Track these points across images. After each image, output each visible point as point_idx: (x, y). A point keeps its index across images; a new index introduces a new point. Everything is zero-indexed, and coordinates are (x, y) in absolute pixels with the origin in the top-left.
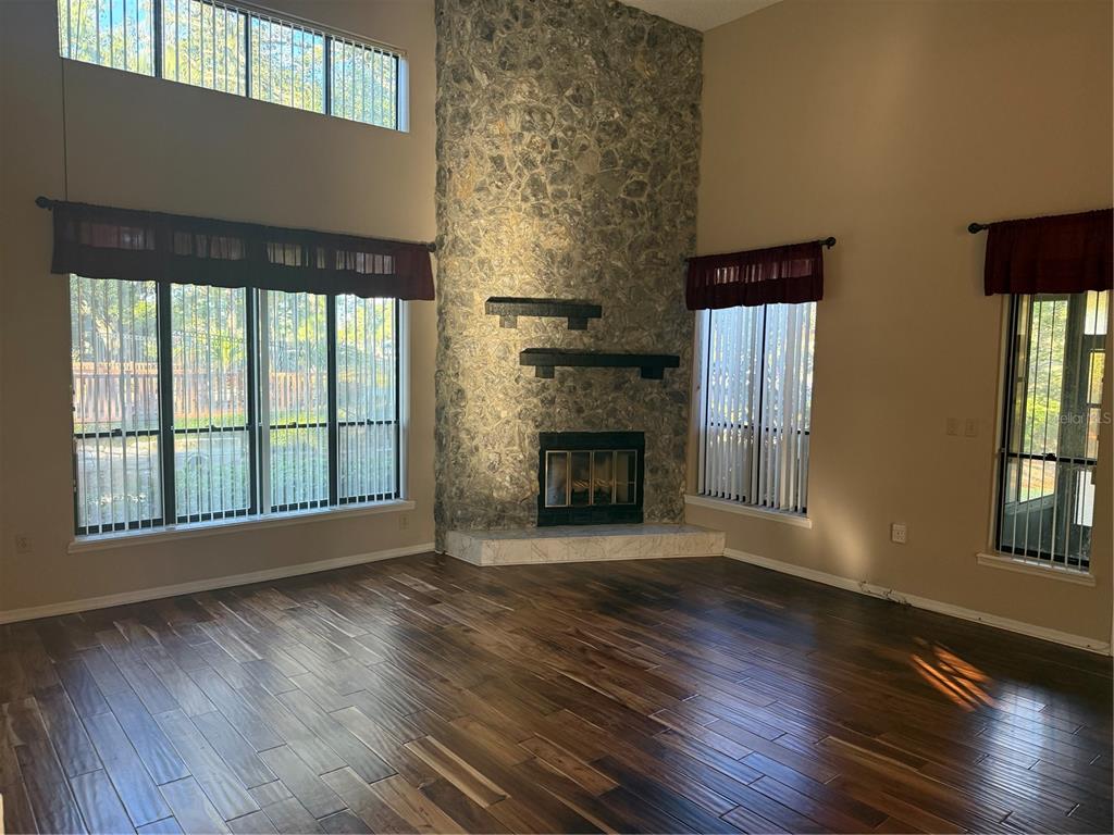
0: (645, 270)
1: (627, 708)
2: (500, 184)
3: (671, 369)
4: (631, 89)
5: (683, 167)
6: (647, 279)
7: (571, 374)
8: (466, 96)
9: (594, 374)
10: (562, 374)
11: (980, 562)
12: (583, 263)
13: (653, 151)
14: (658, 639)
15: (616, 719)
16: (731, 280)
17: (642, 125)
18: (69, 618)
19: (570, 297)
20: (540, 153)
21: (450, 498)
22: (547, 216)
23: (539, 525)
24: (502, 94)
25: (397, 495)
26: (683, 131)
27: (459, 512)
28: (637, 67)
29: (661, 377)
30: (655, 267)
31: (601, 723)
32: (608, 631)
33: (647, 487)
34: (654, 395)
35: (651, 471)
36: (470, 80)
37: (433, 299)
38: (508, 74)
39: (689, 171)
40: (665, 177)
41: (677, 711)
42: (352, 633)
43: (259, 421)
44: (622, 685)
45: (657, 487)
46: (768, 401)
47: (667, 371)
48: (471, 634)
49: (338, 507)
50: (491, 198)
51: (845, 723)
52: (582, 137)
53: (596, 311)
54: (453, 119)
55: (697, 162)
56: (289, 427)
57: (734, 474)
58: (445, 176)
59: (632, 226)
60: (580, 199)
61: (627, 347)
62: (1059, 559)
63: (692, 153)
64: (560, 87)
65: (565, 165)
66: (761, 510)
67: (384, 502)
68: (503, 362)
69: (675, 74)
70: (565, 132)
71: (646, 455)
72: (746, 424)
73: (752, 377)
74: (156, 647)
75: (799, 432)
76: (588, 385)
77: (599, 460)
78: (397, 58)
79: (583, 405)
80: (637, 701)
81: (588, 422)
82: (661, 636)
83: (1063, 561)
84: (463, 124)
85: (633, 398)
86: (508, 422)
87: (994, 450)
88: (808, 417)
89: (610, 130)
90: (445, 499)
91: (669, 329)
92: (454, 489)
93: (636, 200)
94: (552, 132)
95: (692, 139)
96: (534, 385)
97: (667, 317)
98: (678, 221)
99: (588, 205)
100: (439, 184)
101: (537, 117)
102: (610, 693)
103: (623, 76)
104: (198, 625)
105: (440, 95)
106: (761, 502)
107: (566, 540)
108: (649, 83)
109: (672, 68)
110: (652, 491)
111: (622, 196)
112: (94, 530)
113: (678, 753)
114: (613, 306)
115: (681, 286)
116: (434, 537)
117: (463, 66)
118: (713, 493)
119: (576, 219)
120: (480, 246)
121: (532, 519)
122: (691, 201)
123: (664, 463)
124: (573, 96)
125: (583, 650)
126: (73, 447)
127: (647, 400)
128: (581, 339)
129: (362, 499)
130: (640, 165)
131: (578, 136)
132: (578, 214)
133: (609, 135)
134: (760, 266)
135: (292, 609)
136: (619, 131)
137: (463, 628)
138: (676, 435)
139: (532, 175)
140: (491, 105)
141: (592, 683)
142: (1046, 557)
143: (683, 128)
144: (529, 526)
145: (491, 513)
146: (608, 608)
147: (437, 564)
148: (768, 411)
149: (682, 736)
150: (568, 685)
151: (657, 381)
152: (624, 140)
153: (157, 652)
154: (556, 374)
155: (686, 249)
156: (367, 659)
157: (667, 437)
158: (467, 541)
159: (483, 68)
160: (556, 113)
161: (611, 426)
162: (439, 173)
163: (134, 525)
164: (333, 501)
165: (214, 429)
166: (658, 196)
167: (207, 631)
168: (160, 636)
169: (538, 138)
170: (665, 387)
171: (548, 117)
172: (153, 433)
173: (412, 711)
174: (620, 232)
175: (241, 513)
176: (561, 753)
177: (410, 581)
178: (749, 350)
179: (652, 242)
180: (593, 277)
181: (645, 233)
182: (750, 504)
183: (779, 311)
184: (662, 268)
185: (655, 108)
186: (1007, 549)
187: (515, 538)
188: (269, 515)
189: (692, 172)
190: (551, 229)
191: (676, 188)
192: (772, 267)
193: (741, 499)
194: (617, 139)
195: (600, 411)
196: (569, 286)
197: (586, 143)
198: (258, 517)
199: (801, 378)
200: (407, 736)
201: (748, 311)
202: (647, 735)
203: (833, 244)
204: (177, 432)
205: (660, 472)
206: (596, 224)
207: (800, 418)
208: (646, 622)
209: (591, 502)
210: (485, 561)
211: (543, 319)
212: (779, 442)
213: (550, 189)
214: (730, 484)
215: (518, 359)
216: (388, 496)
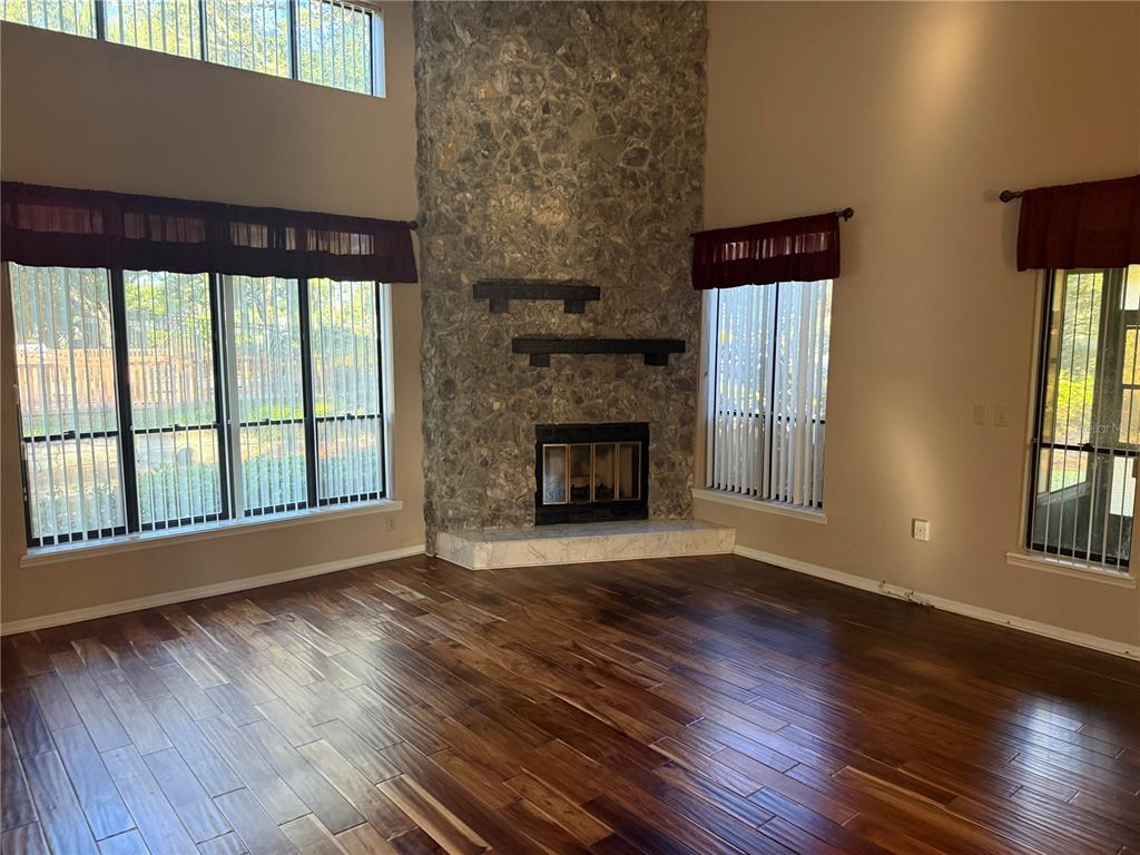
0: (647, 246)
1: (625, 735)
2: (487, 153)
3: (677, 354)
4: (629, 47)
5: (687, 133)
6: (649, 256)
7: (568, 362)
8: (448, 56)
9: (593, 362)
10: (559, 362)
11: (1009, 562)
12: (580, 240)
13: (654, 114)
14: (661, 651)
15: (613, 750)
16: (741, 256)
17: (642, 86)
18: (24, 638)
19: (567, 278)
20: (530, 118)
21: (441, 497)
22: (539, 188)
23: (537, 524)
24: (487, 54)
25: (383, 494)
26: (688, 93)
27: (450, 512)
28: (635, 22)
29: (665, 363)
30: (658, 243)
31: (595, 755)
32: (607, 644)
33: (652, 481)
34: (659, 383)
35: (656, 464)
36: (452, 39)
37: (416, 282)
38: (494, 31)
39: (694, 135)
40: (668, 144)
41: (680, 739)
42: (329, 651)
43: (228, 418)
44: (623, 709)
45: (663, 481)
46: (781, 386)
47: (672, 358)
48: (459, 650)
49: (318, 510)
50: (477, 169)
51: (866, 751)
52: (576, 102)
53: (594, 293)
54: (434, 81)
55: (703, 127)
56: (261, 424)
57: (744, 466)
58: (426, 146)
59: (632, 197)
60: (575, 169)
61: (629, 332)
62: (1096, 558)
63: (697, 117)
64: (552, 46)
65: (558, 132)
66: (775, 504)
67: (368, 503)
68: (494, 350)
69: (676, 30)
70: (557, 95)
71: (650, 448)
72: (757, 412)
73: (763, 361)
74: (114, 671)
75: (814, 421)
76: (587, 374)
77: (601, 452)
78: (370, 15)
79: (582, 395)
80: (636, 727)
81: (589, 413)
82: (665, 648)
83: (1100, 561)
84: (444, 87)
85: (636, 386)
86: (501, 415)
87: (1025, 441)
88: (823, 403)
89: (607, 92)
90: (435, 499)
91: (673, 311)
92: (445, 488)
93: (636, 170)
94: (543, 96)
95: (697, 101)
96: (529, 374)
97: (672, 298)
98: (682, 193)
99: (584, 175)
100: (420, 154)
101: (526, 79)
102: (608, 719)
103: (620, 32)
104: (163, 644)
105: (419, 56)
106: (773, 497)
107: (565, 540)
108: (649, 39)
109: (674, 23)
110: (657, 485)
111: (621, 165)
112: (49, 541)
113: (680, 790)
114: (613, 287)
115: (686, 264)
116: (424, 538)
117: (444, 23)
118: (722, 487)
119: (572, 191)
120: (466, 223)
121: (528, 518)
122: (697, 170)
123: (671, 456)
124: (565, 55)
125: (580, 667)
126: (21, 451)
127: (651, 388)
128: (579, 323)
129: (344, 500)
130: (640, 130)
131: (572, 99)
132: (574, 185)
133: (606, 97)
134: (772, 240)
135: (267, 624)
136: (617, 93)
137: (451, 643)
138: (683, 425)
139: (522, 143)
140: (475, 66)
141: (587, 706)
142: (1081, 555)
143: (686, 90)
144: (526, 525)
145: (486, 512)
146: (609, 617)
147: (427, 568)
148: (780, 396)
149: (685, 770)
150: (562, 710)
151: (663, 367)
152: (622, 103)
153: (114, 677)
154: (552, 361)
155: (692, 223)
156: (342, 682)
157: (673, 427)
158: (459, 543)
159: (465, 25)
160: (547, 74)
161: (613, 416)
162: (419, 142)
163: (93, 535)
164: (312, 503)
165: (178, 428)
166: (661, 165)
167: (172, 651)
168: (121, 658)
169: (527, 102)
170: (670, 374)
171: (539, 78)
172: (110, 434)
173: (388, 744)
174: (620, 206)
175: (211, 518)
176: (551, 793)
177: (398, 588)
178: (760, 331)
179: (655, 216)
180: (590, 255)
181: (647, 206)
182: (761, 499)
183: (792, 290)
184: (666, 244)
185: (655, 68)
186: (1039, 548)
187: (510, 539)
188: (241, 520)
189: (698, 138)
190: (543, 202)
191: (680, 155)
192: (784, 242)
193: (752, 493)
194: (615, 102)
195: (601, 401)
196: (565, 265)
197: (581, 106)
198: (230, 522)
199: (817, 361)
200: (381, 775)
201: (759, 289)
202: (647, 769)
203: (850, 216)
204: (137, 432)
205: (666, 466)
206: (594, 196)
207: (815, 402)
208: (651, 633)
209: (593, 498)
210: (479, 565)
211: (538, 302)
212: (793, 429)
213: (542, 158)
214: (740, 478)
215: (511, 347)
216: (373, 496)
